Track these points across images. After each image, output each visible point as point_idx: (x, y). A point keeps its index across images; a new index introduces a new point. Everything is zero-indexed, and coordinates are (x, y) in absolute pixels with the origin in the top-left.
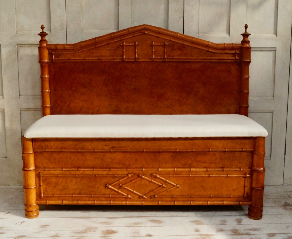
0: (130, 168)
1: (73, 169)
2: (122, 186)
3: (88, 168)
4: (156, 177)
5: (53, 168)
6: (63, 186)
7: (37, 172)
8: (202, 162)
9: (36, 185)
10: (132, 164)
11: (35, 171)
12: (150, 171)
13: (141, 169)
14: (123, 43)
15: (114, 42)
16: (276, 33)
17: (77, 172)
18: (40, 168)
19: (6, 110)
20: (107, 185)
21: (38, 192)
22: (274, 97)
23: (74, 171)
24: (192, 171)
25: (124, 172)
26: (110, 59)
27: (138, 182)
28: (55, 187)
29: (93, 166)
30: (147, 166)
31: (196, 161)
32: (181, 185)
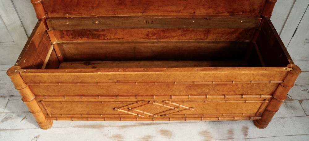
0: (139, 96)
1: (76, 97)
3: (92, 96)
4: (167, 103)
5: (54, 96)
6: (69, 109)
7: (38, 100)
8: (220, 91)
9: (41, 109)
10: (141, 92)
11: (35, 99)
12: (162, 99)
21: (45, 112)
23: (77, 99)
24: (208, 99)
25: (133, 99)
27: (149, 107)
29: (97, 94)
30: (158, 94)
31: (214, 90)
32: (194, 108)
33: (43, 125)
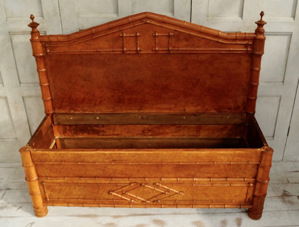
0: (132, 178)
1: (75, 178)
2: (125, 193)
3: (90, 177)
4: (158, 186)
5: (56, 177)
6: (67, 192)
7: (40, 181)
8: (205, 173)
9: (41, 191)
10: (134, 174)
11: (38, 180)
12: (152, 181)
13: (143, 179)
14: (123, 34)
15: (113, 33)
16: (294, 16)
17: (80, 181)
18: (42, 177)
19: (9, 98)
20: (111, 192)
21: (44, 196)
22: (283, 82)
23: (76, 180)
24: (196, 181)
25: (127, 181)
26: (110, 51)
27: (141, 190)
28: (59, 193)
29: (95, 175)
30: (149, 176)
31: (200, 172)
32: (183, 192)
33: (39, 211)
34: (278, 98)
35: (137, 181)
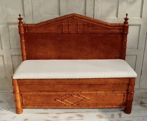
1: (38, 92)
2: (63, 100)
4: (80, 96)
6: (34, 100)
7: (21, 94)
8: (103, 89)
11: (19, 93)
12: (77, 93)
14: (62, 23)
15: (58, 23)
16: (141, 17)
17: (41, 94)
18: (22, 91)
20: (56, 99)
21: (22, 102)
22: (138, 48)
24: (98, 93)
26: (56, 32)
27: (71, 98)
28: (30, 100)
32: (92, 99)
33: (19, 110)
34: (136, 56)
35: (70, 93)
